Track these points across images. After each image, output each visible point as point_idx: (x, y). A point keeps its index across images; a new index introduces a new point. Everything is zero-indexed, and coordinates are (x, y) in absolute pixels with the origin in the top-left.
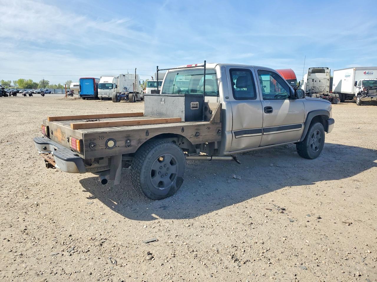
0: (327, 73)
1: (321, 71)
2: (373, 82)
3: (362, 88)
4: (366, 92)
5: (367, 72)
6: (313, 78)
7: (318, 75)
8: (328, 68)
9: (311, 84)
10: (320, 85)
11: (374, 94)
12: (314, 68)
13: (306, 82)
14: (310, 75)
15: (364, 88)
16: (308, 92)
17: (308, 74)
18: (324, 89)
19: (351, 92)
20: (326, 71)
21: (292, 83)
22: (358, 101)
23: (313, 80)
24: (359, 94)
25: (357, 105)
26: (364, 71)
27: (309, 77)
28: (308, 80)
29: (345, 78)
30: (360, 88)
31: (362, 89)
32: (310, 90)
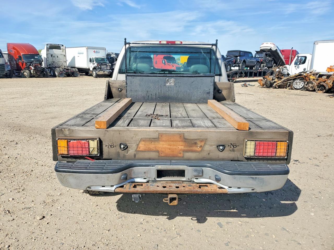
0: (63, 50)
1: (58, 47)
2: (100, 59)
3: (95, 63)
4: (100, 67)
5: (96, 51)
6: (52, 53)
7: (55, 51)
8: (63, 45)
9: (50, 59)
10: (58, 60)
11: (105, 69)
12: (51, 44)
13: (46, 57)
14: (48, 51)
15: (97, 63)
16: (49, 66)
17: (47, 50)
18: (62, 64)
19: (86, 67)
20: (61, 48)
21: (35, 57)
22: (95, 75)
23: (52, 55)
24: (94, 68)
25: (94, 77)
26: (94, 50)
27: (48, 52)
28: (47, 55)
29: (79, 55)
30: (94, 64)
31: (96, 65)
32: (50, 65)
